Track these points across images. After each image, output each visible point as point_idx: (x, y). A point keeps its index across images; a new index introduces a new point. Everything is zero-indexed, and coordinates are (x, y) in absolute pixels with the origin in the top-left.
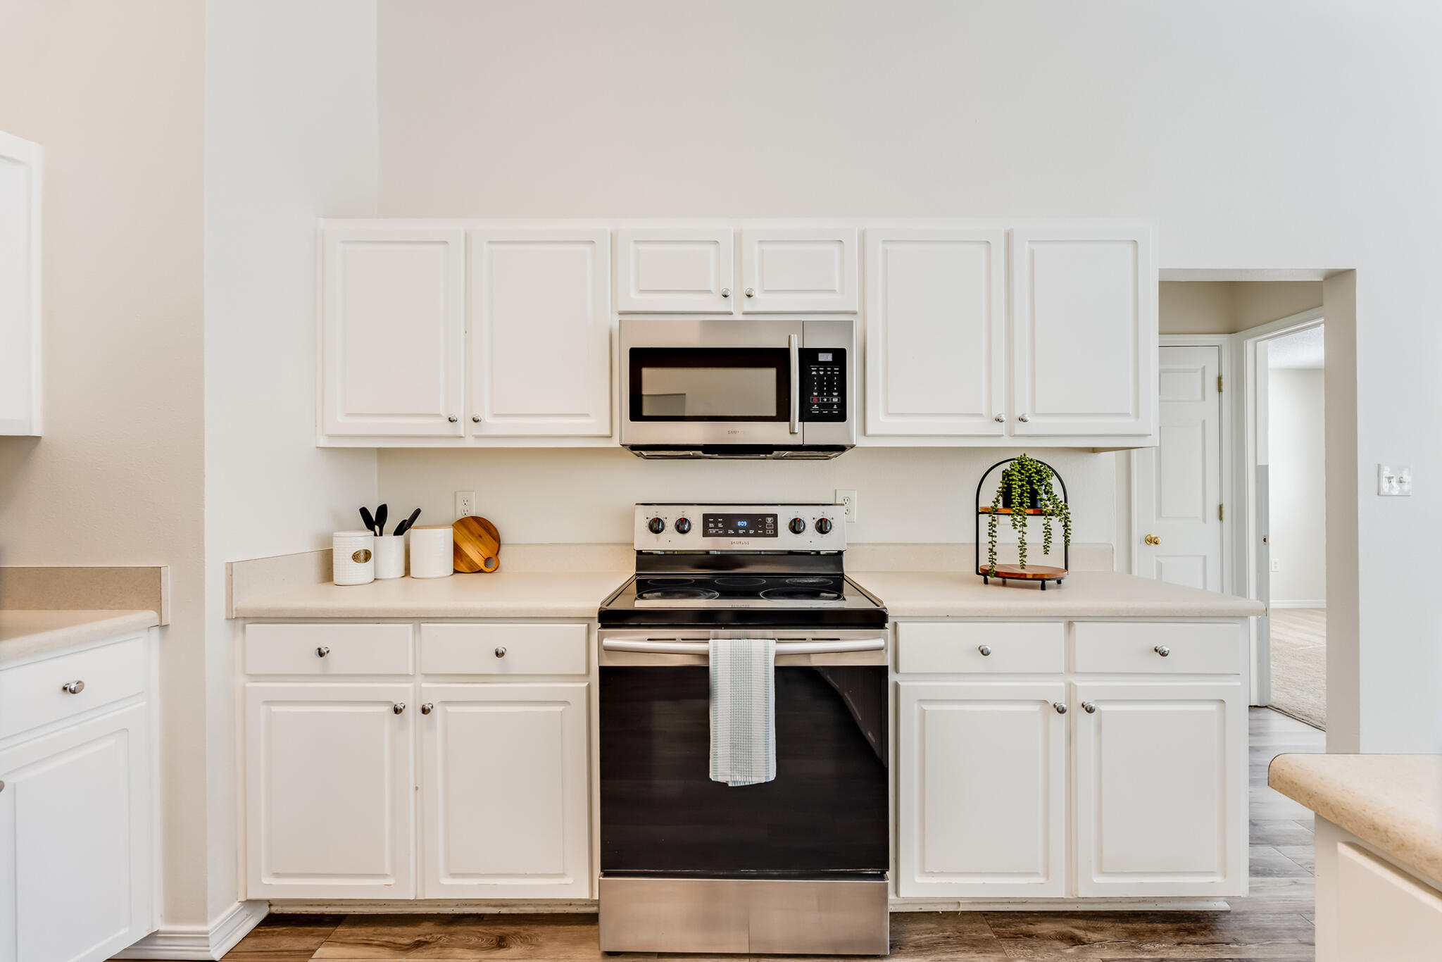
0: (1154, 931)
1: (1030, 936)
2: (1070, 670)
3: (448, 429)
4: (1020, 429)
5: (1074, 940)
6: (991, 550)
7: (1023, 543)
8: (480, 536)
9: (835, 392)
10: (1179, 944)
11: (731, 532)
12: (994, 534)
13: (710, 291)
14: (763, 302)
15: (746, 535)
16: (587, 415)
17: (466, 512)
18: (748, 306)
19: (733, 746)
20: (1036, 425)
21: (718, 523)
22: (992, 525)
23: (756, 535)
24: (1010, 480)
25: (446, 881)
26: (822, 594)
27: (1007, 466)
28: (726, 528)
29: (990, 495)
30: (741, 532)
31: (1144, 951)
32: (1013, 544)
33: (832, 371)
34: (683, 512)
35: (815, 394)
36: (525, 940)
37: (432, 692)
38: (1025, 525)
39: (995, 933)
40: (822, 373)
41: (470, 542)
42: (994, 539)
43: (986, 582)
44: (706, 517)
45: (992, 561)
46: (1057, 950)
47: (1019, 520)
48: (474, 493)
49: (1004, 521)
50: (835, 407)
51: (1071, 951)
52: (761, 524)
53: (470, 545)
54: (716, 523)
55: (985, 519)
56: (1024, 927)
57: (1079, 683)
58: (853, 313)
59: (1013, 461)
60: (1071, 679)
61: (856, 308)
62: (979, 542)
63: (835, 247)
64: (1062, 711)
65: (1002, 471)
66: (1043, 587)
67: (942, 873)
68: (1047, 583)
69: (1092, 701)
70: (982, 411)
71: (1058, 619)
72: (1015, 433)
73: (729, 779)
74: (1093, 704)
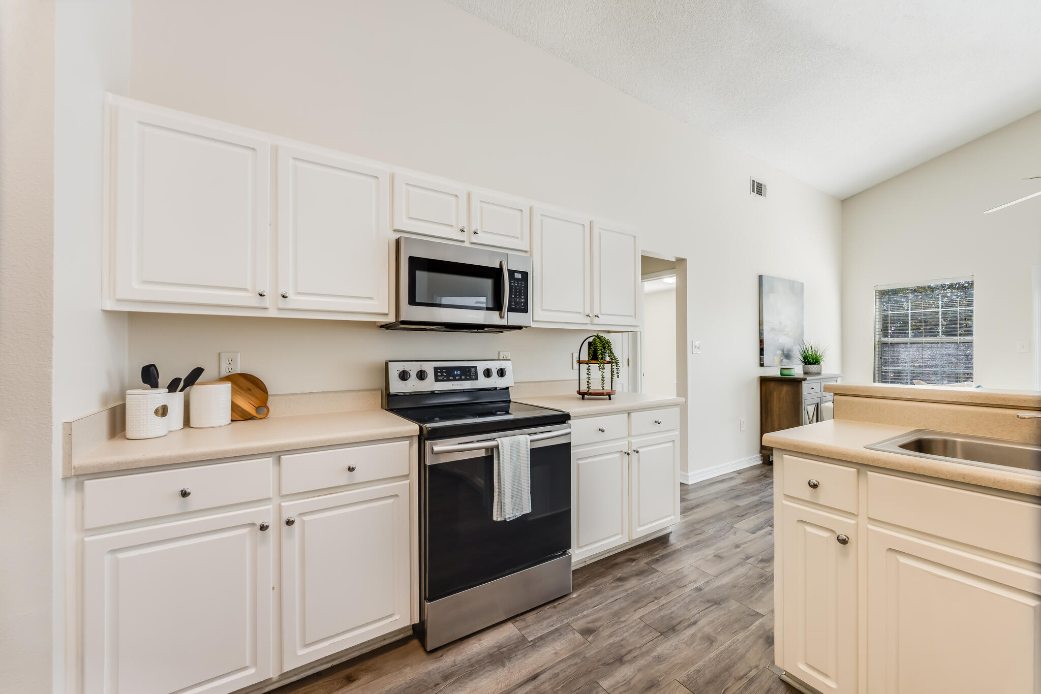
0: (655, 547)
1: (616, 564)
2: (629, 435)
3: (256, 301)
4: (596, 320)
5: (633, 560)
6: (588, 382)
7: (603, 377)
8: (250, 390)
9: (523, 296)
10: (664, 548)
11: (451, 378)
12: (589, 374)
13: (452, 226)
14: (482, 238)
15: (460, 379)
16: (371, 298)
17: (231, 370)
18: (474, 239)
19: (513, 497)
20: (603, 319)
21: (443, 374)
22: (589, 369)
23: (466, 379)
24: (595, 346)
25: (301, 652)
26: (498, 413)
27: (591, 340)
28: (448, 376)
29: (585, 357)
30: (457, 378)
31: (655, 555)
33: (521, 284)
34: (421, 366)
35: (513, 296)
36: (367, 670)
37: (291, 508)
38: (604, 369)
39: (604, 568)
40: (516, 284)
41: (240, 395)
42: (589, 376)
43: (583, 398)
44: (436, 369)
45: (589, 388)
46: (629, 566)
47: (602, 366)
48: (239, 354)
49: (594, 367)
50: (523, 304)
51: (633, 564)
52: (468, 373)
53: (240, 397)
54: (442, 372)
55: (584, 367)
56: (613, 562)
57: (633, 440)
58: (526, 252)
59: (593, 337)
60: (630, 439)
61: (528, 249)
62: (581, 378)
63: (518, 213)
64: (628, 454)
65: (589, 342)
66: (610, 399)
67: (586, 545)
68: (611, 396)
69: (638, 448)
70: (581, 311)
71: (625, 412)
72: (594, 323)
73: (512, 515)
74: (638, 449)
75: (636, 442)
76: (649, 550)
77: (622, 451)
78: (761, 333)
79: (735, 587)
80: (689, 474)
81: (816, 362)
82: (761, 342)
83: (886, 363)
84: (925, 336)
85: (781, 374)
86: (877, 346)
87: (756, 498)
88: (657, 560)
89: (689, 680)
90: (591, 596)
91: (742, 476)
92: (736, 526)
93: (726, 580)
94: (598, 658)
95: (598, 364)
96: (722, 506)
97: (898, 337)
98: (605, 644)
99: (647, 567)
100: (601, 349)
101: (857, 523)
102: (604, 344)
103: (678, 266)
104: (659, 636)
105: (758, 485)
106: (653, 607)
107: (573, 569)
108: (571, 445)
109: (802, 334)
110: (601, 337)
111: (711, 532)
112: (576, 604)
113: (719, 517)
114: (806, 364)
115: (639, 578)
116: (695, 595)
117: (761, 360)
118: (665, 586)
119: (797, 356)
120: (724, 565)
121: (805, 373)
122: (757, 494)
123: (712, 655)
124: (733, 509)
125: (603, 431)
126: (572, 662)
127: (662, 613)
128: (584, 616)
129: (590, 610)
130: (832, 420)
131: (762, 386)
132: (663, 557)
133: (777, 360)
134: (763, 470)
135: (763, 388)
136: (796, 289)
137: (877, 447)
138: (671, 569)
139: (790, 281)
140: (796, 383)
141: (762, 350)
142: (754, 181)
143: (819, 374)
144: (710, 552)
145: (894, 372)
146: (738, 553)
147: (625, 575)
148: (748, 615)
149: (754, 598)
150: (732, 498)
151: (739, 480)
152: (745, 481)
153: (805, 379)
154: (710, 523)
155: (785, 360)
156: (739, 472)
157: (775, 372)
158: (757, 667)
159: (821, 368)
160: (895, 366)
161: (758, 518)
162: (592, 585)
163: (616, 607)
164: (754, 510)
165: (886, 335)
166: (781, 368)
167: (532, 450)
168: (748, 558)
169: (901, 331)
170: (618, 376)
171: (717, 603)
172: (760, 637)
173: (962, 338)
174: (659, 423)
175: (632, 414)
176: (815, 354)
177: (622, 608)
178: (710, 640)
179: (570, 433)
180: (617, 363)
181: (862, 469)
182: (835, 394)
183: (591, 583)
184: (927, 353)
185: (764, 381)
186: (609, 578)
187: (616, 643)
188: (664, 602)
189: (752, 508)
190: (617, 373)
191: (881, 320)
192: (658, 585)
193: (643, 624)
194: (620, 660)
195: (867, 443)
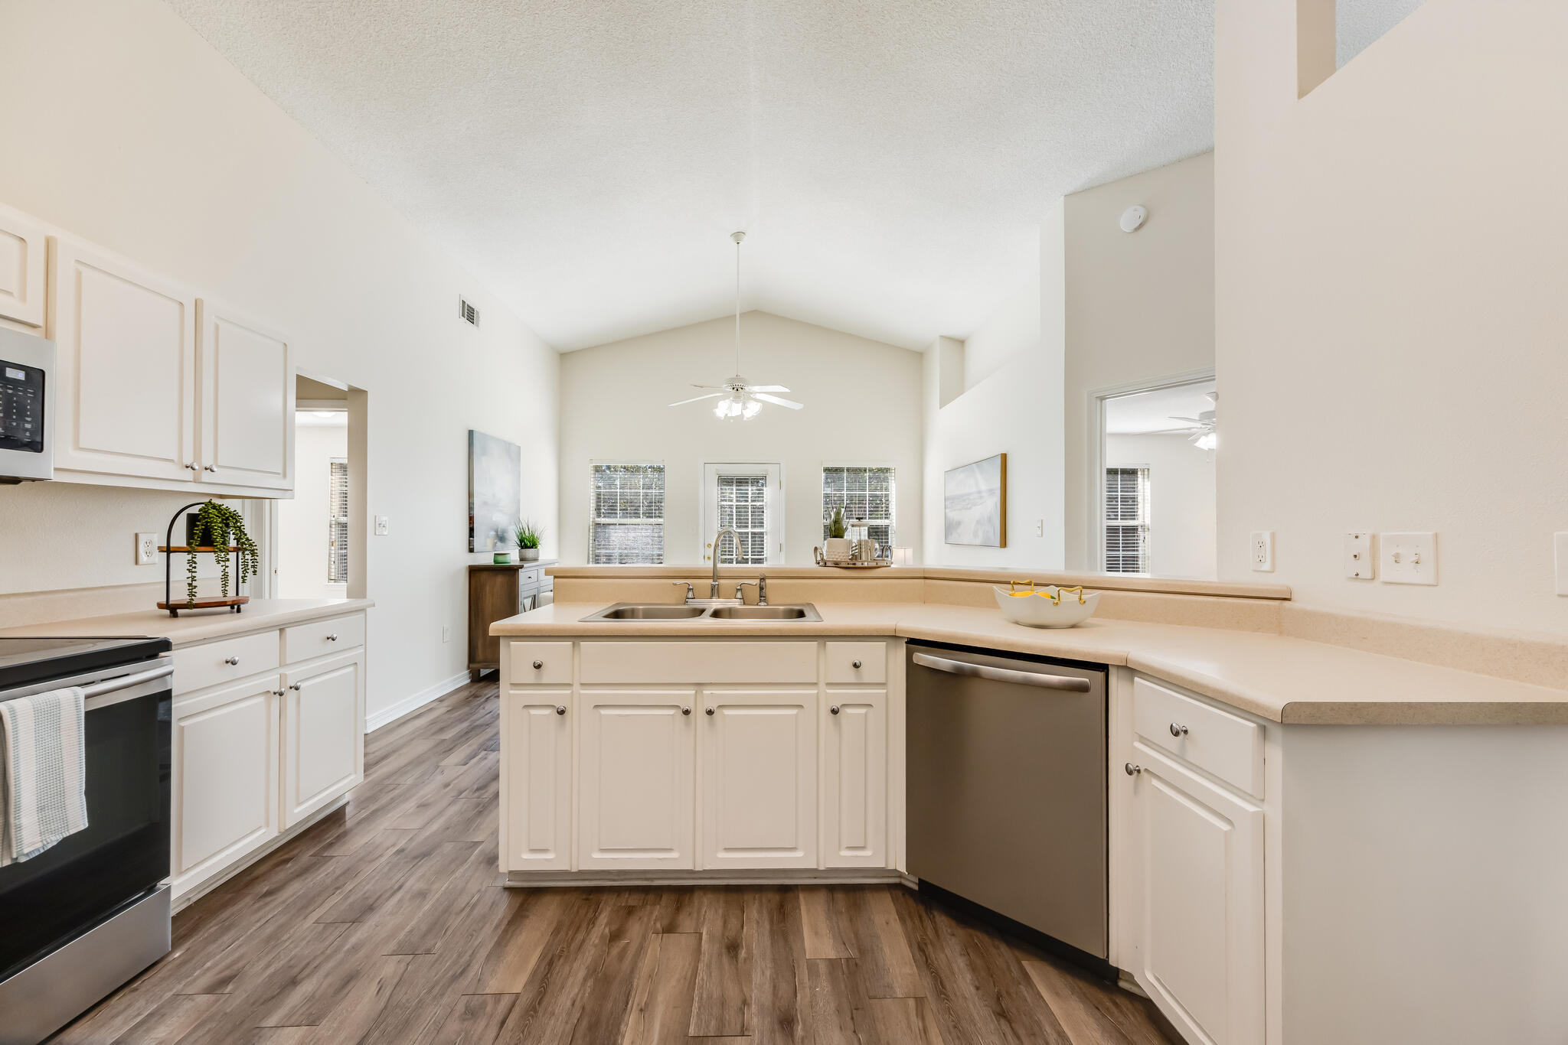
1: (257, 878)
2: (282, 664)
4: (206, 476)
5: (286, 861)
6: (190, 585)
7: (224, 576)
9: (28, 416)
12: (194, 570)
20: (220, 476)
22: (188, 564)
24: (207, 522)
27: (195, 510)
29: (180, 538)
31: (325, 840)
32: (215, 578)
33: (25, 392)
38: (228, 560)
40: (10, 391)
42: (194, 574)
43: (174, 615)
45: (189, 594)
46: (280, 871)
47: (223, 556)
49: (206, 561)
50: (30, 435)
55: (179, 558)
56: (253, 875)
57: (289, 671)
58: (34, 326)
59: (201, 506)
60: (282, 671)
61: (40, 322)
62: (171, 579)
63: (14, 244)
64: (281, 694)
65: (189, 515)
66: (239, 611)
67: (195, 866)
68: (242, 606)
69: (298, 682)
70: (175, 458)
71: (275, 628)
72: (203, 481)
73: (39, 845)
74: (298, 684)
75: (293, 675)
76: (313, 838)
77: (269, 692)
78: (471, 508)
79: (448, 828)
80: (367, 718)
81: (534, 545)
82: (471, 519)
83: (599, 545)
84: (631, 517)
85: (495, 561)
86: (591, 527)
87: (465, 725)
88: (331, 845)
89: (400, 946)
90: (214, 939)
91: (446, 703)
92: (442, 764)
93: (435, 827)
94: (252, 1001)
95: (215, 552)
96: (422, 747)
97: (608, 517)
98: (260, 981)
99: (314, 859)
100: (221, 528)
101: (572, 692)
102: (227, 519)
103: (352, 398)
104: (351, 925)
105: (466, 709)
106: (336, 899)
107: (173, 913)
108: (173, 694)
109: (518, 511)
110: (220, 506)
111: (410, 781)
112: (184, 963)
113: (418, 761)
114: (522, 548)
115: (303, 878)
116: (396, 859)
117: (470, 543)
118: (349, 869)
119: (513, 539)
120: (431, 812)
121: (522, 559)
122: (466, 720)
123: (426, 908)
124: (438, 745)
125: (234, 663)
126: (200, 1033)
127: (351, 900)
128: (209, 969)
129: (218, 957)
130: (552, 604)
131: (472, 577)
132: (339, 838)
133: (489, 542)
134: (471, 690)
135: (473, 582)
136: (513, 453)
137: (587, 619)
138: (355, 846)
139: (505, 442)
140: (512, 571)
141: (471, 530)
142: (464, 302)
143: (536, 560)
144: (410, 805)
145: (606, 556)
146: (447, 792)
147: (274, 886)
148: (466, 849)
149: (470, 831)
150: (433, 734)
151: (442, 709)
152: (450, 708)
153: (522, 567)
154: (406, 773)
155: (499, 544)
156: (441, 700)
157: (486, 559)
158: (479, 891)
159: (538, 553)
160: (607, 549)
161: (470, 746)
162: (211, 925)
163: (270, 929)
164: (464, 739)
165: (599, 516)
166: (495, 554)
167: (87, 714)
168: (461, 793)
169: (612, 511)
170: (255, 572)
171: (425, 855)
172: (480, 863)
173: (656, 519)
174: (333, 640)
175: (288, 631)
176: (532, 535)
177: (281, 926)
178: (422, 895)
179: (171, 673)
180: (253, 550)
181: (576, 641)
182: (555, 577)
183: (210, 922)
184: (632, 535)
185: (474, 571)
186: (248, 900)
187: (279, 970)
188: (351, 887)
189: (461, 737)
190: (253, 566)
191: (595, 498)
192: (338, 872)
193: (322, 925)
194: (294, 982)
195: (580, 617)
